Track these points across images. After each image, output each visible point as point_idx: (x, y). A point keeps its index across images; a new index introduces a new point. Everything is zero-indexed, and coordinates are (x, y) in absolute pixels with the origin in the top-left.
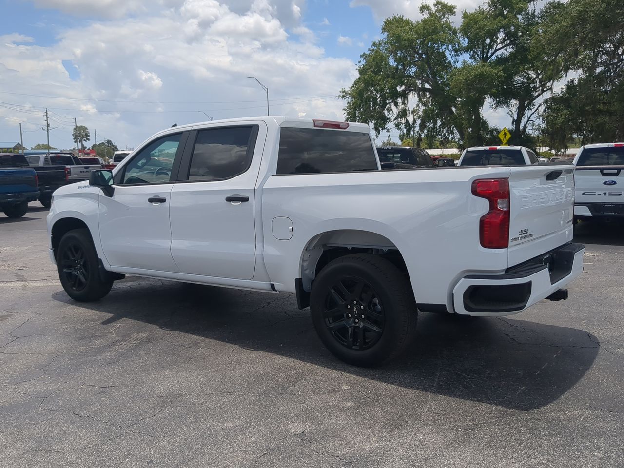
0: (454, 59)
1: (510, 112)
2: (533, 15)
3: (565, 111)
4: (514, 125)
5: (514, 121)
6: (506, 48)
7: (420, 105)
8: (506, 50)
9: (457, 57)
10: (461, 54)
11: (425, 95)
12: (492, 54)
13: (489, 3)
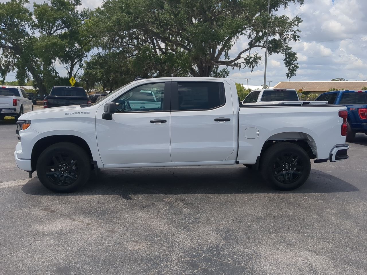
0: (32, 31)
1: (66, 67)
2: (77, 13)
3: (102, 70)
4: (69, 75)
5: (69, 72)
6: (62, 29)
7: (3, 57)
8: (62, 30)
9: (34, 30)
10: (37, 29)
11: (8, 50)
12: (54, 32)
13: (51, 1)
